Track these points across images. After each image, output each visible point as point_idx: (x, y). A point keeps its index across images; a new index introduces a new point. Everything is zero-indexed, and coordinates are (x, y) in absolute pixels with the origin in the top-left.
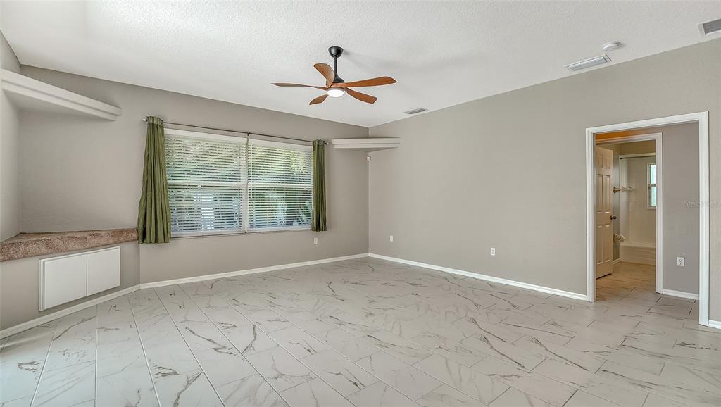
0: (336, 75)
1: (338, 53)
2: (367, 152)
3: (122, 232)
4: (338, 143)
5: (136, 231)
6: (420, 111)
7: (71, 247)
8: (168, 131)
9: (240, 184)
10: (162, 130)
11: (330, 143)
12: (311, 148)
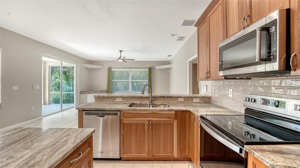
1: (121, 51)
2: (169, 69)
3: (102, 91)
4: (157, 67)
5: (106, 91)
6: (170, 56)
7: (92, 93)
8: (112, 70)
9: (129, 81)
10: (111, 69)
11: (154, 68)
12: (148, 70)
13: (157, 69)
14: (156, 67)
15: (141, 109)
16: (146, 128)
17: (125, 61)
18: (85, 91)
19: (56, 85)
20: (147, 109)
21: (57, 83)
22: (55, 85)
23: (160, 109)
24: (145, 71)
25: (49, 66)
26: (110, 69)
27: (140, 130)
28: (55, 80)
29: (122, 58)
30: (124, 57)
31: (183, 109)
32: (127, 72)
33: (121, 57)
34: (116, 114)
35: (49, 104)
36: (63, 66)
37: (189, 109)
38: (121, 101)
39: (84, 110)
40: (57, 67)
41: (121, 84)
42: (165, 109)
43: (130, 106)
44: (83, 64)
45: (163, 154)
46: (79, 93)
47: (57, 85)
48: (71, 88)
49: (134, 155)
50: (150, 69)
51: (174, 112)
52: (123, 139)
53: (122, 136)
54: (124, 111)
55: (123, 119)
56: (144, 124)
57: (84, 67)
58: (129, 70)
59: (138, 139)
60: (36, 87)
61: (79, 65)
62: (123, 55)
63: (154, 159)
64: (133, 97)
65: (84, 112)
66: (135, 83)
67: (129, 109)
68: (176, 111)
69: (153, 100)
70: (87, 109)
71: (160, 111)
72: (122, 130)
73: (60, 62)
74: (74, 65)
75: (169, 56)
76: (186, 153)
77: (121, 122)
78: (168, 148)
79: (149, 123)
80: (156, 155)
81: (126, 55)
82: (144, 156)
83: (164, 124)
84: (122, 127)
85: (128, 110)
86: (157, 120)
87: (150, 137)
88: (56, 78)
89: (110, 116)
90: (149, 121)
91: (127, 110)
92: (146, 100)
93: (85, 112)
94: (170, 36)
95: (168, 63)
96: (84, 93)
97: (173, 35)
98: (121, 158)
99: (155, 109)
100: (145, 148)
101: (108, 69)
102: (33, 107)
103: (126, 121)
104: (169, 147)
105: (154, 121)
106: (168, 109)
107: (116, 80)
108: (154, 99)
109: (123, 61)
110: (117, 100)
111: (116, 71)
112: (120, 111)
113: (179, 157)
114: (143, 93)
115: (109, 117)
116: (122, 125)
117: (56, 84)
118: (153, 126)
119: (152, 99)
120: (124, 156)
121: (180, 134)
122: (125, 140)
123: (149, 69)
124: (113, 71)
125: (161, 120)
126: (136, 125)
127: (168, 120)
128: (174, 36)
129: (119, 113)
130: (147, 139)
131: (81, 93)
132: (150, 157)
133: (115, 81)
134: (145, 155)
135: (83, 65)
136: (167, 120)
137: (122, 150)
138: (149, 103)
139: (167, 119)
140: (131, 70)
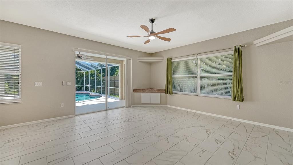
0: (152, 30)
1: (152, 21)
3: (160, 90)
4: (258, 43)
5: (164, 90)
7: (147, 92)
8: (172, 61)
9: (196, 75)
11: (250, 45)
18: (139, 90)
26: (169, 60)
46: (131, 90)
57: (140, 61)
58: (196, 57)
60: (66, 83)
61: (131, 58)
96: (138, 92)
101: (168, 60)
107: (178, 75)
124: (173, 63)
131: (135, 91)
133: (176, 76)
135: (138, 58)
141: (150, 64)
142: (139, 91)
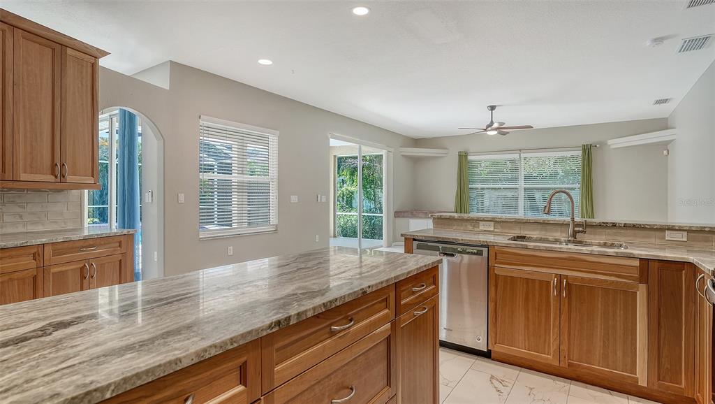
1: (492, 108)
2: (665, 145)
4: (614, 143)
6: (665, 101)
7: (420, 216)
8: (470, 158)
9: (517, 186)
10: (466, 157)
11: (603, 144)
12: (580, 153)
13: (612, 147)
14: (610, 142)
15: (539, 247)
16: (553, 293)
17: (504, 134)
18: (404, 212)
19: (343, 199)
20: (556, 248)
21: (345, 193)
22: (341, 199)
23: (593, 250)
24: (572, 157)
25: (335, 156)
26: (463, 157)
27: (537, 296)
28: (341, 187)
29: (496, 125)
30: (501, 124)
31: (666, 257)
32: (513, 162)
33: (492, 123)
34: (480, 253)
35: (335, 237)
36: (363, 155)
37: (688, 259)
38: (492, 229)
39: (414, 240)
40: (346, 158)
41: (495, 195)
42: (607, 252)
43: (514, 239)
44: (401, 147)
45: (602, 367)
46: (392, 214)
47: (345, 198)
48: (372, 206)
49: (520, 351)
50: (587, 150)
51: (637, 263)
52: (496, 308)
53: (493, 304)
54: (496, 248)
55: (496, 265)
56: (548, 283)
57: (403, 156)
58: (516, 156)
59: (530, 316)
60: (321, 198)
61: (392, 150)
62: (500, 116)
63: (574, 376)
64: (520, 222)
65: (415, 243)
66: (538, 196)
67: (510, 244)
68: (645, 262)
69: (579, 232)
70: (421, 238)
71: (591, 254)
72: (493, 289)
73: (358, 146)
74: (384, 153)
75: (658, 102)
76: (681, 384)
77: (491, 272)
78: (616, 354)
79: (560, 282)
80: (579, 365)
81: (509, 116)
82: (547, 359)
83: (606, 291)
84: (492, 282)
85: (507, 246)
86: (583, 279)
87: (564, 316)
88: (343, 184)
89: (466, 257)
90: (560, 277)
91: (503, 245)
92: (556, 231)
93: (417, 242)
94: (648, 43)
95: (662, 124)
96: (404, 217)
97: (658, 40)
98: (489, 351)
99: (577, 250)
100: (549, 340)
101: (460, 156)
102: (317, 236)
103: (502, 269)
104: (619, 353)
105: (575, 278)
106: (617, 253)
107: (480, 186)
108: (581, 229)
109: (499, 133)
110: (482, 228)
111: (479, 162)
112: (487, 246)
113: (656, 387)
114: (546, 211)
115: (462, 257)
116: (493, 280)
117: (344, 195)
118: (570, 289)
119: (576, 229)
120: (497, 349)
121: (659, 324)
122: (499, 312)
123: (584, 150)
124: (471, 162)
125: (596, 280)
126: (527, 283)
127: (617, 282)
128: (665, 42)
129: (485, 250)
130: (554, 321)
131: (398, 214)
132: (562, 364)
133: (477, 186)
134: (549, 358)
135: (401, 149)
136: (613, 282)
137: (492, 334)
138: (567, 239)
139: (613, 278)
140: (523, 155)
141: (416, 160)
142: (406, 214)
